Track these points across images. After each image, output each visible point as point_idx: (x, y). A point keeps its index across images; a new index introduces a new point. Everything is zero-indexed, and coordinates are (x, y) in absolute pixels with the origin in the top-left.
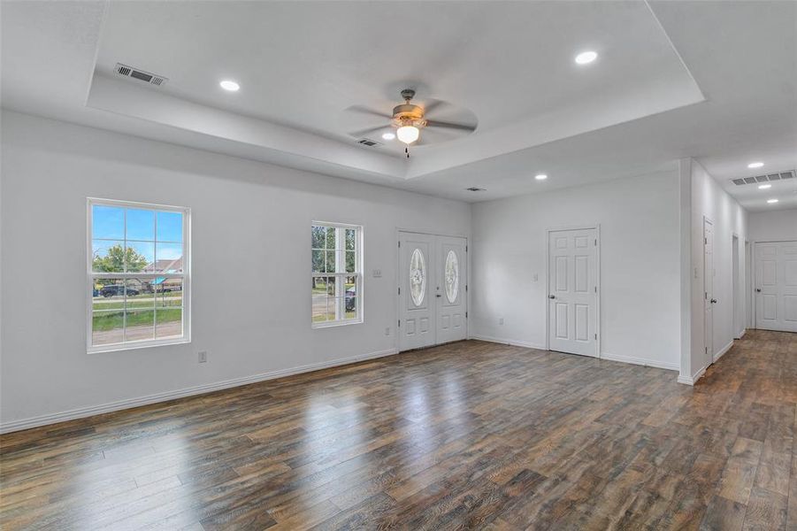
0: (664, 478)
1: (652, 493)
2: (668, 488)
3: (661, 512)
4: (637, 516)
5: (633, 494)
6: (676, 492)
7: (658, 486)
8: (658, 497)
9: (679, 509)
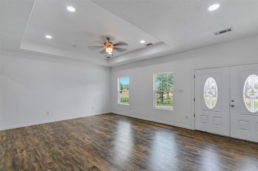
0: (41, 167)
1: (38, 161)
2: (37, 166)
3: (31, 159)
4: (35, 155)
5: (42, 158)
6: (33, 166)
7: (39, 164)
8: (36, 162)
9: (28, 163)
